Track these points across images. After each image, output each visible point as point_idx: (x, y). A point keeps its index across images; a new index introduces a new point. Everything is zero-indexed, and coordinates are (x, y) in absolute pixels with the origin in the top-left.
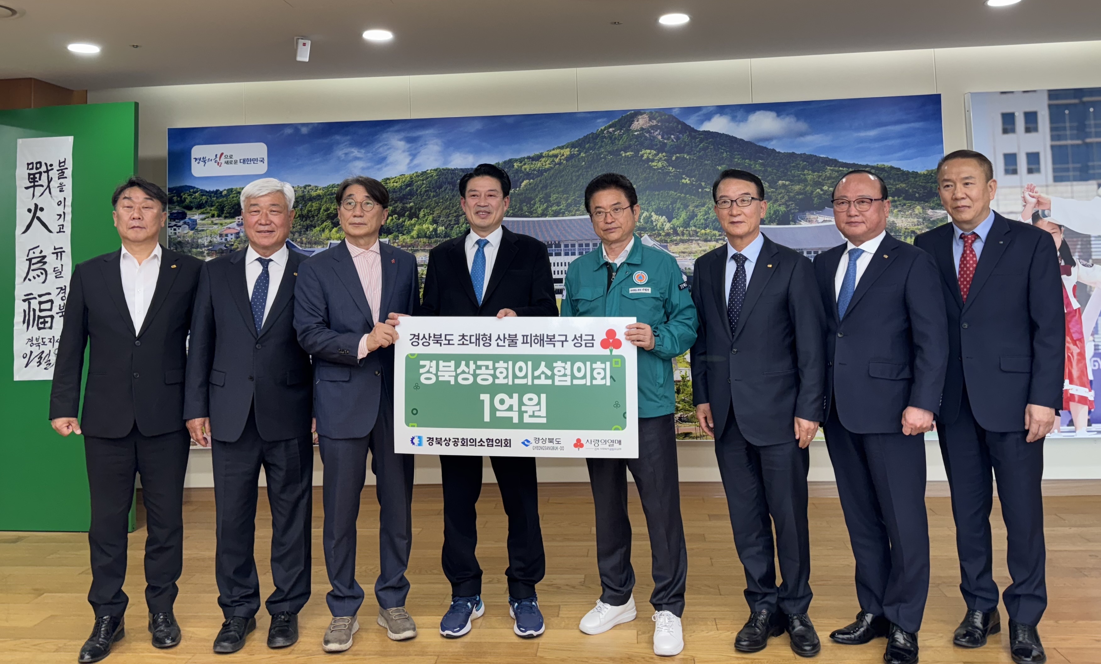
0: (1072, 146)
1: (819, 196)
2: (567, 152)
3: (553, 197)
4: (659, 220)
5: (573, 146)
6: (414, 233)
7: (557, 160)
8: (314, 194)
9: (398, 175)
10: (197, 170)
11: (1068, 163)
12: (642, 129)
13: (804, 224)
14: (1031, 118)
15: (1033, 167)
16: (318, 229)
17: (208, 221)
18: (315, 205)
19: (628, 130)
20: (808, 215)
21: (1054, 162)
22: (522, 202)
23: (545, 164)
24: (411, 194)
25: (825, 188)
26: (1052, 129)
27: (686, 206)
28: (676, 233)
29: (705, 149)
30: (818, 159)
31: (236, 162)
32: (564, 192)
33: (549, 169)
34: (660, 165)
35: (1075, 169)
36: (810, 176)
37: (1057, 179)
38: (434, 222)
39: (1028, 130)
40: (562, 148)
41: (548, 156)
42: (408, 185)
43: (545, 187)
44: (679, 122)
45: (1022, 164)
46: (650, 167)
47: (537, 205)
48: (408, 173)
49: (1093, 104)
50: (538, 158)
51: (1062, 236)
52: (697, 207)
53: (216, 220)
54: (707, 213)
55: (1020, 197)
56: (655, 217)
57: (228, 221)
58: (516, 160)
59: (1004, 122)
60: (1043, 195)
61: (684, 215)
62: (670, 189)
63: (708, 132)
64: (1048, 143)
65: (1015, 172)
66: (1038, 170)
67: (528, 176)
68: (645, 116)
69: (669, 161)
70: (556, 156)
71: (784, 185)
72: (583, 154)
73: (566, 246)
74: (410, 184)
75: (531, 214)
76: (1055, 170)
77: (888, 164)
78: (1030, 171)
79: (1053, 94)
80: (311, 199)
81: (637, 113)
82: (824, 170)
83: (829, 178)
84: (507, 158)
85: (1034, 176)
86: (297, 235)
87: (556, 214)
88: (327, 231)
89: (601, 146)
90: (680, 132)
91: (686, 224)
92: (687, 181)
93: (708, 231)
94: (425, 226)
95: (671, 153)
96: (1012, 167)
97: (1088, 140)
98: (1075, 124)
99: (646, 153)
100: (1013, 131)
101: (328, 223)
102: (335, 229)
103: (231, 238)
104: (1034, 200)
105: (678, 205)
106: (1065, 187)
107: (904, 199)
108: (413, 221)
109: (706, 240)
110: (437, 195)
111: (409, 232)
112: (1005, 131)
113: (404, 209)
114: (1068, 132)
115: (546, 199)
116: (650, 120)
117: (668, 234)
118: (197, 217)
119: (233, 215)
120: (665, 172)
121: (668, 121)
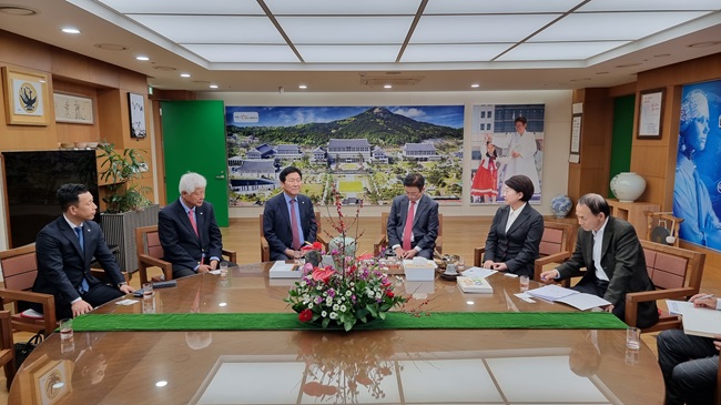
0: (500, 122)
1: (428, 135)
2: (353, 119)
3: (349, 133)
4: (381, 141)
5: (355, 117)
6: (306, 143)
7: (350, 121)
8: (274, 129)
9: (300, 124)
10: (235, 120)
11: (498, 127)
12: (377, 113)
13: (423, 143)
14: (490, 113)
16: (275, 140)
17: (240, 137)
18: (274, 133)
19: (373, 113)
20: (425, 141)
21: (495, 127)
23: (347, 122)
24: (305, 131)
25: (430, 133)
26: (495, 117)
27: (389, 137)
28: (386, 145)
29: (395, 119)
30: (428, 124)
32: (352, 132)
33: (348, 124)
34: (382, 124)
35: (500, 129)
36: (426, 129)
37: (495, 132)
38: (312, 139)
39: (488, 117)
40: (352, 117)
41: (348, 120)
43: (347, 130)
44: (388, 111)
45: (486, 127)
46: (379, 125)
47: (344, 135)
48: (304, 124)
49: (506, 110)
50: (344, 120)
51: (494, 148)
52: (392, 137)
53: (242, 137)
54: (395, 139)
55: (484, 137)
56: (379, 140)
57: (246, 137)
58: (338, 121)
59: (482, 114)
60: (491, 136)
61: (388, 140)
62: (385, 132)
63: (397, 114)
64: (494, 121)
66: (490, 129)
67: (342, 126)
68: (378, 108)
69: (384, 123)
71: (418, 131)
72: (358, 120)
73: (353, 148)
74: (304, 127)
75: (342, 138)
76: (494, 129)
77: (448, 126)
78: (488, 129)
79: (497, 106)
80: (273, 131)
81: (376, 107)
82: (429, 127)
83: (431, 130)
84: (335, 120)
85: (489, 131)
86: (268, 142)
87: (350, 138)
88: (278, 141)
89: (364, 118)
90: (388, 114)
91: (389, 143)
92: (390, 129)
93: (395, 145)
94: (309, 141)
95: (385, 120)
96: (483, 128)
97: (505, 121)
98: (502, 116)
99: (378, 120)
100: (484, 117)
101: (278, 139)
102: (281, 141)
103: (248, 143)
104: (488, 138)
105: (387, 136)
106: (497, 134)
108: (305, 139)
109: (394, 148)
110: (313, 131)
111: (304, 142)
112: (482, 117)
113: (303, 135)
114: (499, 118)
115: (347, 133)
116: (379, 110)
117: (383, 146)
118: (236, 135)
119: (248, 135)
120: (383, 126)
121: (385, 110)
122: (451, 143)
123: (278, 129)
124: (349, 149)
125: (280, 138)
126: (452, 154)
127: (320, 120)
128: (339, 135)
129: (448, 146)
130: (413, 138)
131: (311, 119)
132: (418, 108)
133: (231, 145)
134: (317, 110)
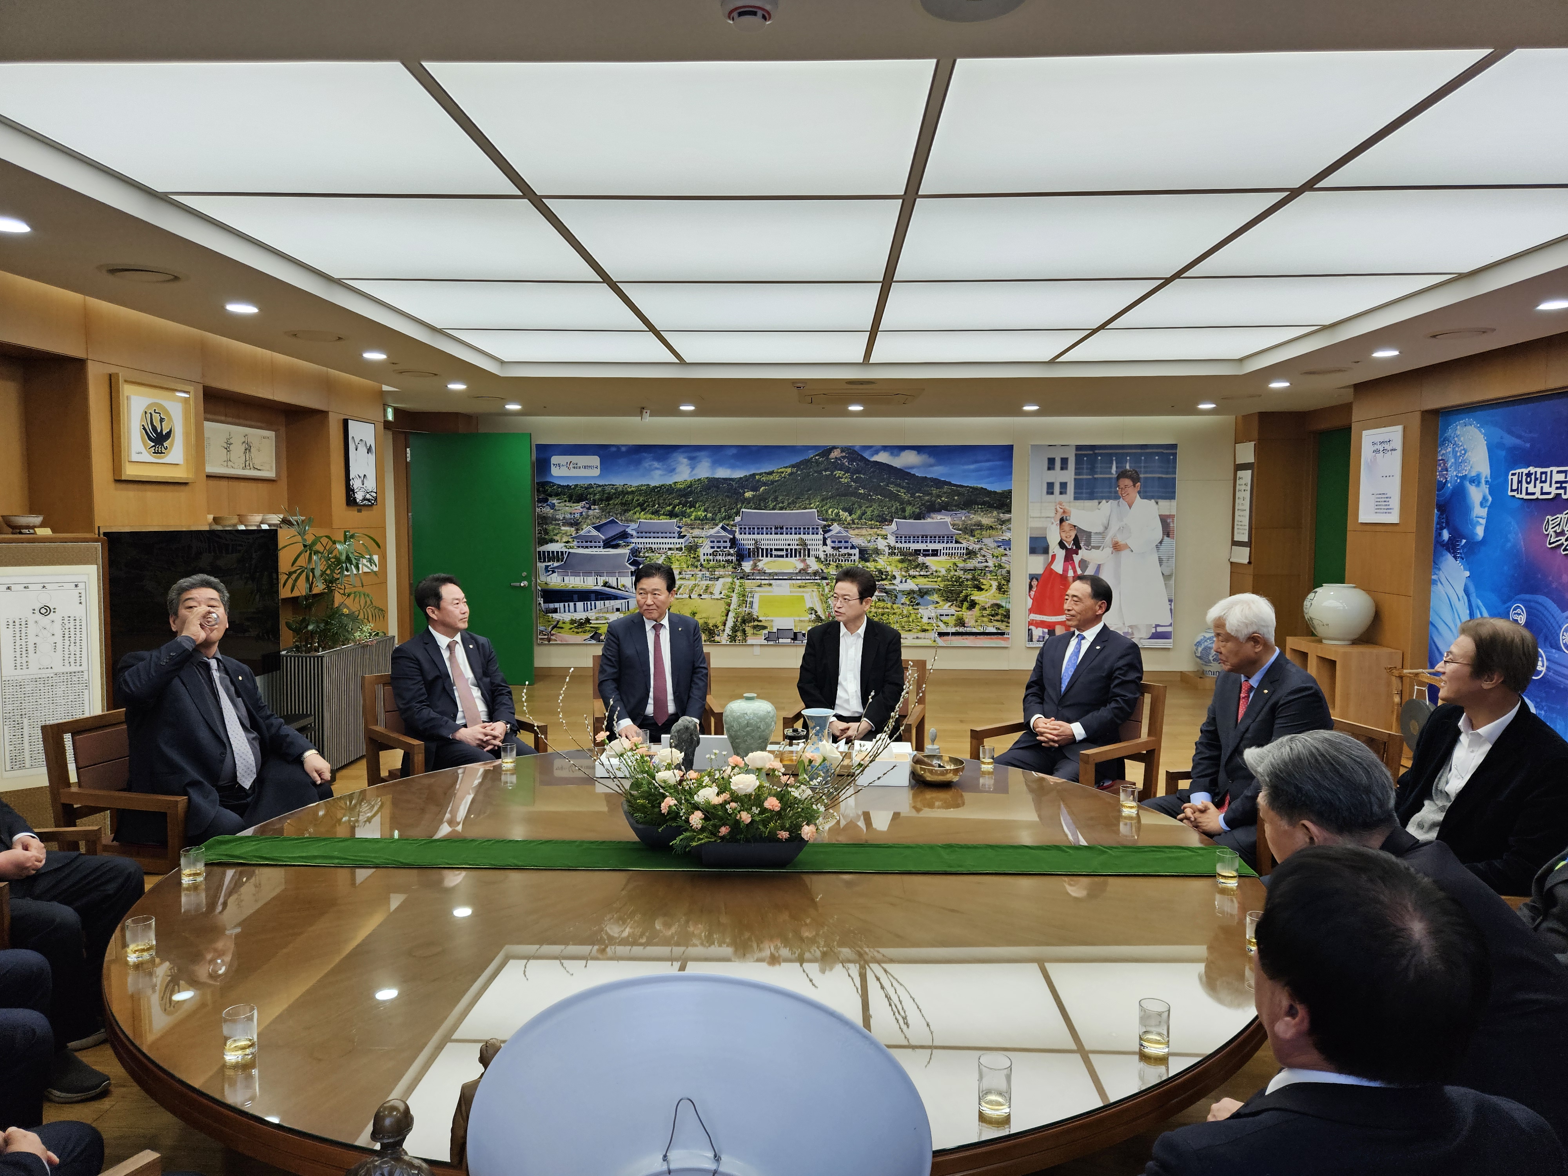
0: (1086, 479)
1: (939, 503)
2: (789, 470)
3: (780, 498)
4: (844, 515)
5: (793, 466)
6: (693, 517)
7: (783, 475)
8: (629, 490)
9: (683, 480)
10: (555, 472)
11: (1082, 489)
12: (836, 458)
13: (929, 520)
14: (1064, 461)
15: (1063, 490)
16: (632, 512)
17: (562, 504)
18: (630, 497)
19: (828, 458)
20: (933, 515)
21: (1075, 488)
22: (760, 500)
23: (776, 477)
24: (691, 493)
25: (943, 499)
26: (1076, 469)
27: (860, 507)
28: (854, 523)
29: (873, 472)
30: (940, 481)
31: (580, 468)
32: (786, 495)
33: (777, 481)
34: (846, 481)
35: (1086, 493)
36: (935, 491)
37: (1076, 498)
38: (705, 510)
39: (1062, 469)
40: (786, 467)
41: (778, 472)
42: (689, 487)
43: (775, 491)
44: (859, 455)
45: (1057, 489)
46: (840, 482)
47: (770, 503)
48: (689, 480)
49: (1100, 455)
50: (771, 473)
51: (1075, 532)
52: (867, 507)
53: (567, 504)
54: (873, 511)
55: (1054, 508)
56: (841, 513)
57: (575, 505)
58: (757, 474)
59: (1049, 463)
60: (1067, 508)
61: (859, 512)
62: (852, 496)
63: (876, 462)
64: (1073, 476)
65: (1052, 493)
66: (1066, 493)
67: (765, 484)
68: (838, 450)
69: (851, 478)
70: (783, 473)
71: (919, 496)
72: (799, 472)
73: (787, 529)
74: (690, 486)
75: (765, 508)
76: (1075, 493)
77: (980, 486)
78: (1061, 493)
79: (1079, 448)
80: (628, 493)
81: (834, 448)
82: (942, 488)
83: (945, 493)
84: (752, 473)
85: (1063, 496)
86: (619, 515)
87: (781, 509)
88: (638, 514)
89: (811, 468)
90: (859, 461)
91: (860, 518)
92: (862, 491)
93: (873, 522)
94: (699, 513)
95: (853, 474)
96: (1051, 491)
97: (1096, 476)
98: (1089, 466)
99: (838, 473)
100: (1053, 469)
101: (638, 509)
102: (643, 513)
103: (577, 516)
104: (1062, 510)
105: (856, 506)
106: (1079, 503)
107: (988, 507)
108: (692, 509)
109: (871, 528)
110: (707, 494)
111: (689, 516)
112: (1049, 469)
113: (687, 502)
114: (1085, 471)
115: (776, 499)
116: (841, 452)
117: (849, 524)
118: (555, 501)
119: (578, 501)
120: (848, 486)
121: (852, 453)
122: (986, 520)
123: (639, 491)
124: (779, 530)
125: (642, 507)
126: (988, 541)
127: (722, 473)
128: (760, 503)
129: (980, 525)
130: (909, 509)
131: (704, 471)
132: (919, 449)
133: (544, 520)
134: (717, 452)
